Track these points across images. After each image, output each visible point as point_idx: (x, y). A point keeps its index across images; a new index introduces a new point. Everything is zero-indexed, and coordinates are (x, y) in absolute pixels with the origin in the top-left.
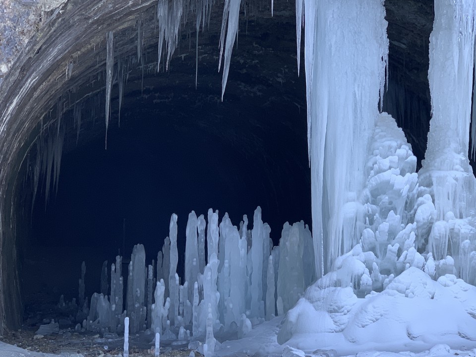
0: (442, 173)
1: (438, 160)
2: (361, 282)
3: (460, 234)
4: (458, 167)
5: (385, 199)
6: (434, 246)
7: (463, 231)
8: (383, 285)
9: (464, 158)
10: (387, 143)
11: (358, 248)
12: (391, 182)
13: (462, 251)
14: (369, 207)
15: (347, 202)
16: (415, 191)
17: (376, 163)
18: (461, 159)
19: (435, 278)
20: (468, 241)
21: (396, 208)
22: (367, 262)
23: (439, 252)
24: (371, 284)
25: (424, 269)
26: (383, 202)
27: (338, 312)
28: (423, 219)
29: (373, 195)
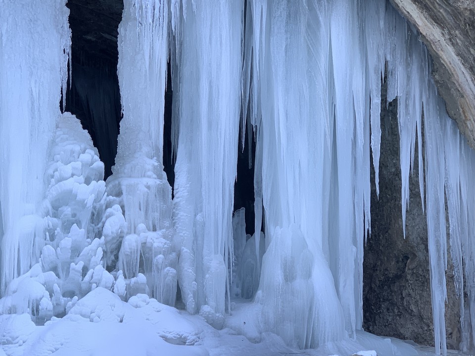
0: (133, 181)
1: (128, 166)
2: (40, 307)
3: (153, 249)
4: (150, 173)
5: (67, 210)
6: (125, 263)
7: (155, 245)
8: (65, 309)
9: (156, 164)
10: (70, 147)
11: (37, 267)
12: (73, 192)
13: (155, 267)
14: (51, 221)
15: (24, 215)
16: (102, 202)
17: (56, 170)
18: (153, 165)
19: (126, 299)
20: (161, 256)
21: (80, 221)
22: (47, 284)
23: (130, 270)
24: (52, 309)
25: (113, 289)
26: (66, 215)
27: (12, 344)
28: (112, 233)
29: (53, 207)
